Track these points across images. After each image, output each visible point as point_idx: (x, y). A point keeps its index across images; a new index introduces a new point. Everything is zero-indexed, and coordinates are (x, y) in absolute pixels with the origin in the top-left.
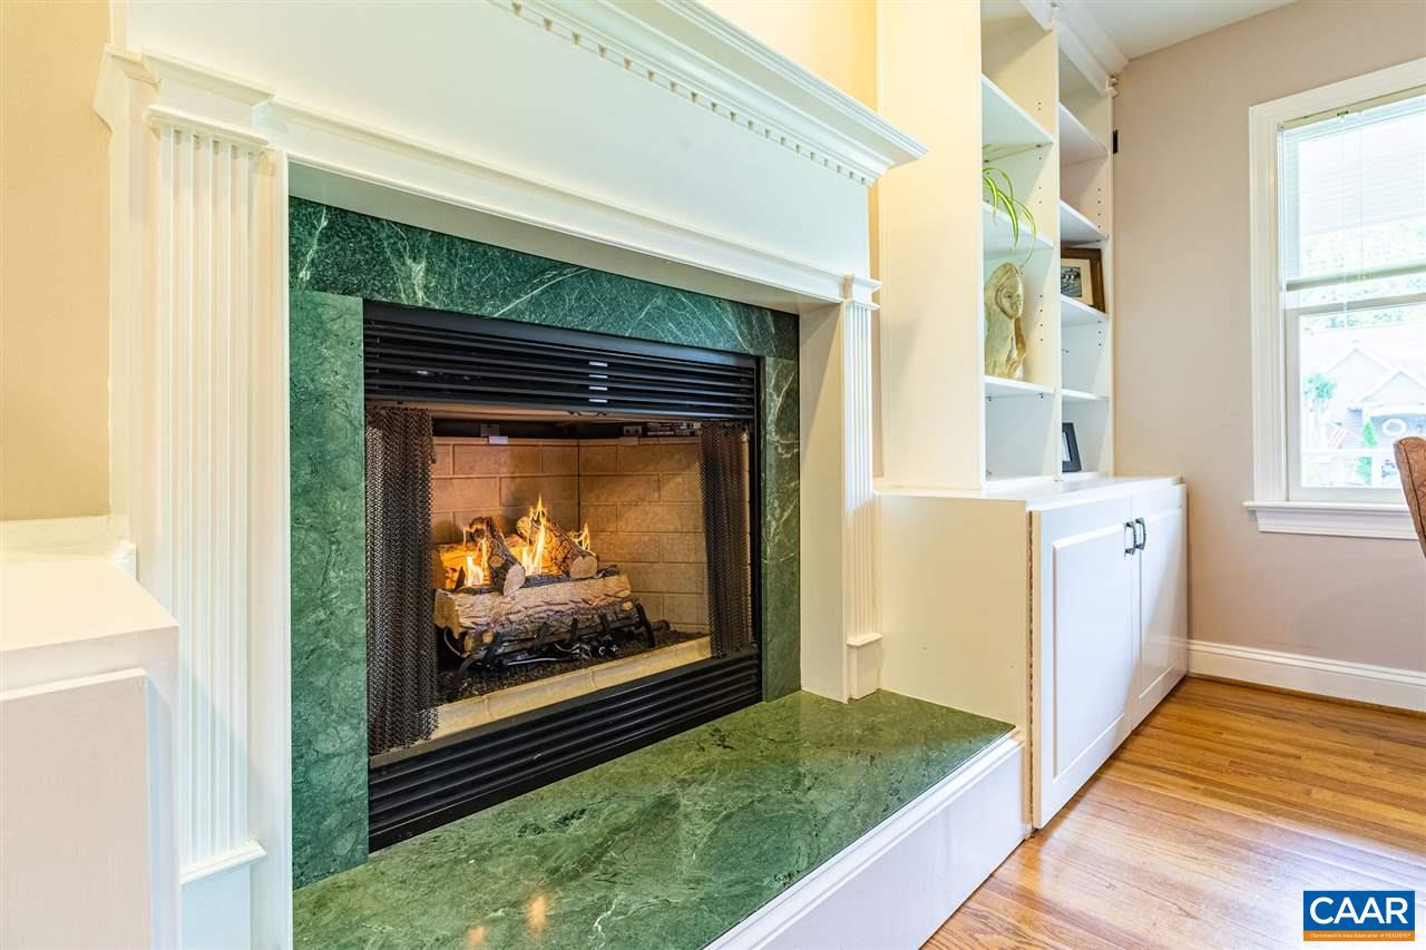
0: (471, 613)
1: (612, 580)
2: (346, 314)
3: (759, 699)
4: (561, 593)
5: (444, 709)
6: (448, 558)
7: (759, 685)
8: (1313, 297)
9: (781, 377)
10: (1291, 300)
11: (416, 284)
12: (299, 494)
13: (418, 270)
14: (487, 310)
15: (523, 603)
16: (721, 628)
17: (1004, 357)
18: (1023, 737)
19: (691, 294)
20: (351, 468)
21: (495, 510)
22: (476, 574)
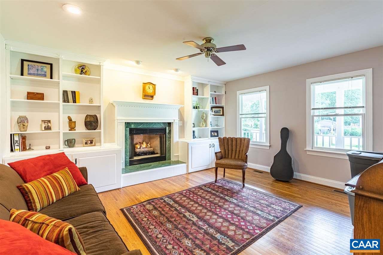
0: (138, 150)
1: (151, 148)
2: (128, 129)
3: (166, 160)
4: (146, 149)
5: (135, 157)
6: (136, 146)
7: (166, 159)
8: (243, 116)
9: (168, 129)
10: (241, 116)
11: (133, 126)
12: (125, 141)
13: (133, 125)
14: (138, 127)
15: (142, 150)
16: (161, 153)
17: (202, 124)
18: (187, 164)
19: (157, 123)
20: (128, 140)
21: (141, 141)
22: (139, 147)
